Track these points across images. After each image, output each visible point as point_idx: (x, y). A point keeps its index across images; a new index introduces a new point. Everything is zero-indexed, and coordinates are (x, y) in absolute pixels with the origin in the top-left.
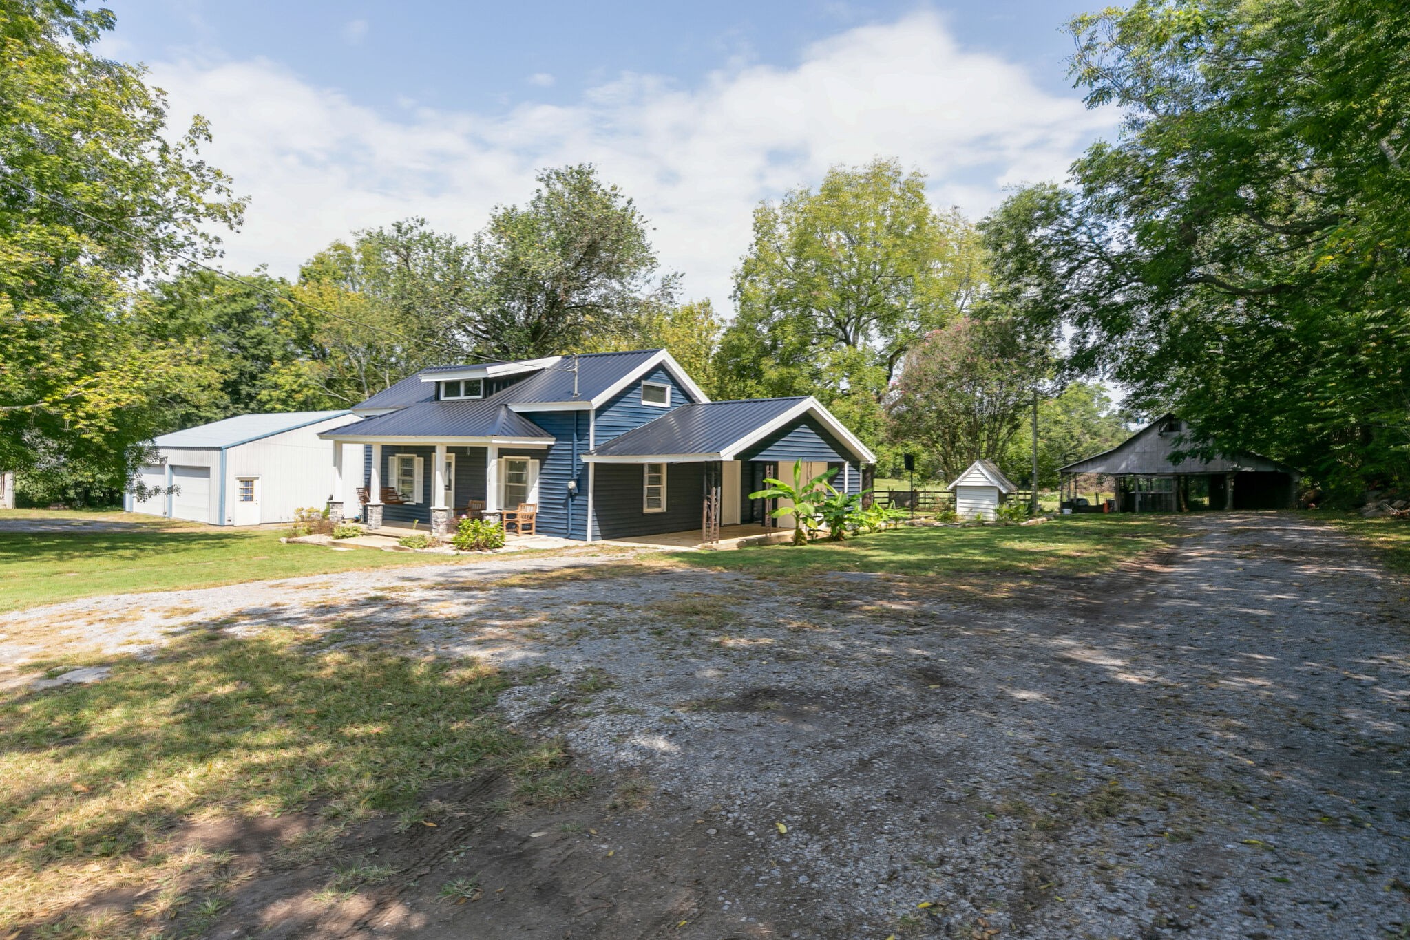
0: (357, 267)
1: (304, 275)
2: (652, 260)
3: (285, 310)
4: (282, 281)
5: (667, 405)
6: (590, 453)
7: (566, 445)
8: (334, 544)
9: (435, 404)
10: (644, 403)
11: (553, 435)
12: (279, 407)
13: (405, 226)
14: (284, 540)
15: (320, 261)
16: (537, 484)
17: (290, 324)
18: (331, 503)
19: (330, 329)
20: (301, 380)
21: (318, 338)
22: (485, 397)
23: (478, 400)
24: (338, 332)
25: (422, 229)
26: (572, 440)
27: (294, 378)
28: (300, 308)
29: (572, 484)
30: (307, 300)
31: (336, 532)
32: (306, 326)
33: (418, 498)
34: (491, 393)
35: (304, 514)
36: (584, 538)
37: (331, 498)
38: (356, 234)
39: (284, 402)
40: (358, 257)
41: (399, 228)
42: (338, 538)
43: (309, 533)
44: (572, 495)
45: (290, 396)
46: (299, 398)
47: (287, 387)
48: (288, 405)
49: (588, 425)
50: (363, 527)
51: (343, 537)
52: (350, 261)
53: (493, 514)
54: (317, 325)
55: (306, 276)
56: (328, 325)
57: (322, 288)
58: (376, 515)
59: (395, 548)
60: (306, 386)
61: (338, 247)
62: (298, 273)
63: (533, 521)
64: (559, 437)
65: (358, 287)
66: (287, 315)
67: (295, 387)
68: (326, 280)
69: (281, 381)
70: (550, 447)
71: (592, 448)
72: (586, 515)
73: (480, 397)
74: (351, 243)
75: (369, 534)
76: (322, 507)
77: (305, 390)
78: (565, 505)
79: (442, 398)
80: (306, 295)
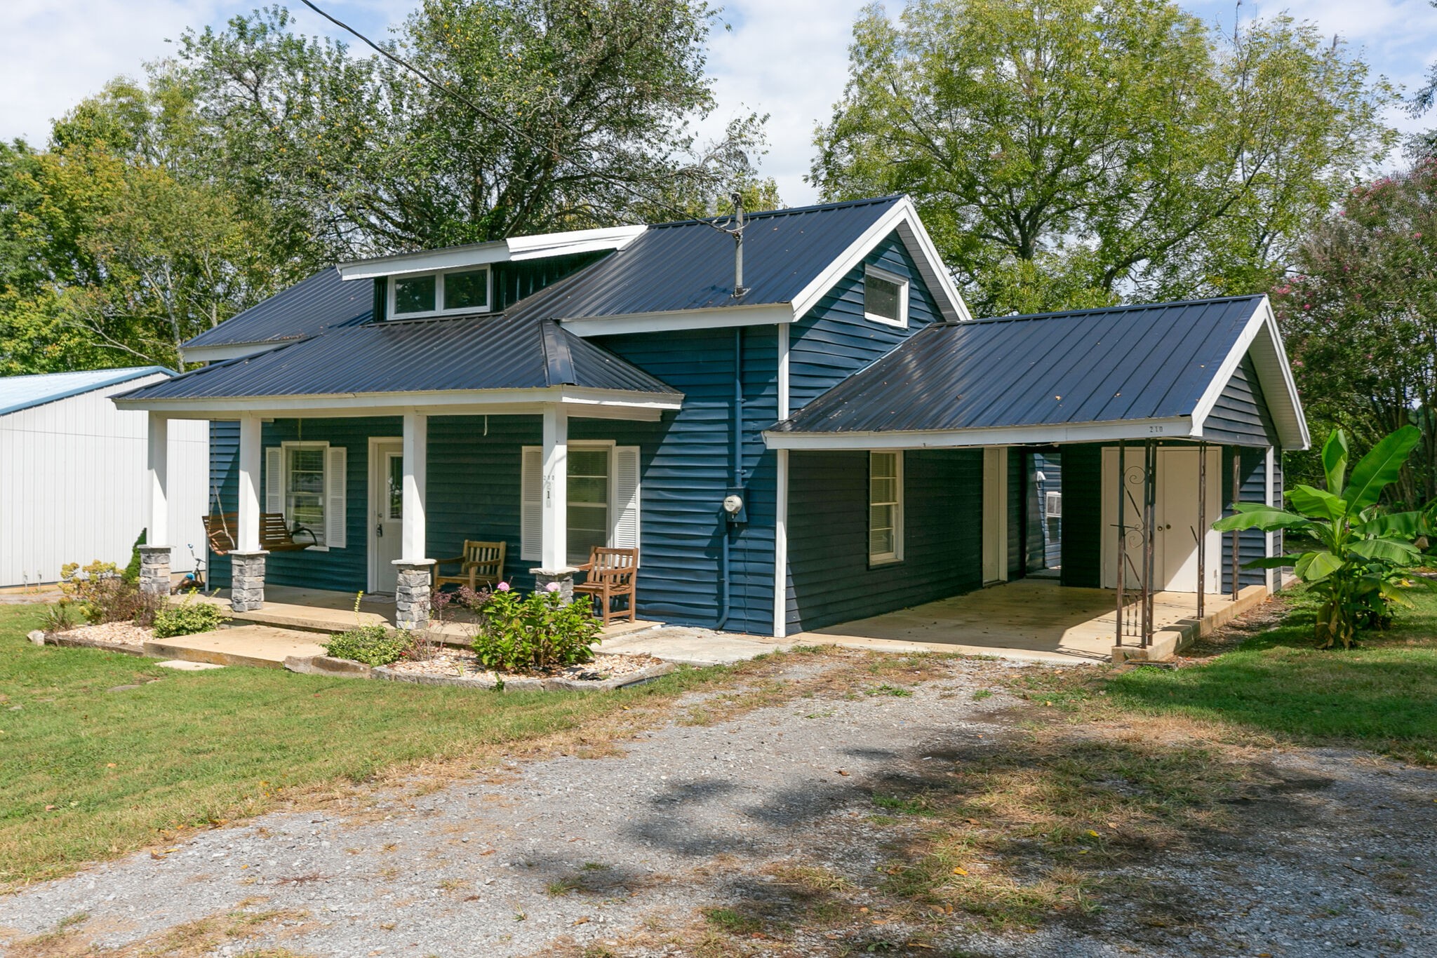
0: (153, 128)
1: (59, 137)
2: (704, 96)
3: (27, 196)
4: (20, 146)
5: (903, 322)
6: (779, 429)
7: (716, 410)
8: (162, 650)
9: (375, 329)
10: (869, 316)
11: (677, 387)
12: (16, 366)
13: (251, 26)
14: (39, 637)
15: (87, 112)
16: (635, 504)
17: (36, 221)
18: (143, 551)
19: (112, 228)
20: (57, 321)
21: (89, 244)
22: (497, 307)
23: (483, 316)
24: (127, 230)
25: (284, 32)
26: (731, 399)
27: (45, 317)
28: (53, 191)
29: (734, 503)
30: (65, 176)
31: (162, 620)
32: (65, 224)
33: (334, 536)
34: (511, 300)
35: (80, 575)
36: (765, 628)
37: (143, 539)
38: (149, 68)
39: (24, 359)
40: (156, 109)
41: (242, 28)
42: (167, 633)
43: (95, 618)
44: (729, 525)
45: (34, 350)
46: (55, 351)
47: (32, 333)
48: (33, 364)
49: (775, 362)
50: (221, 605)
51: (179, 631)
52: (143, 117)
53: (560, 578)
54: (87, 219)
55: (63, 136)
56: (106, 220)
57: (93, 155)
58: (250, 580)
59: (318, 662)
60: (68, 330)
61: (120, 90)
62: (48, 132)
63: (631, 589)
64: (691, 392)
65: (154, 161)
66: (30, 206)
67: (46, 331)
68: (101, 143)
69: (20, 322)
70: (667, 416)
71: (784, 414)
72: (772, 576)
73: (486, 309)
74: (143, 84)
75: (237, 622)
76: (123, 561)
77: (65, 337)
78: (714, 551)
79: (391, 314)
80: (63, 168)
